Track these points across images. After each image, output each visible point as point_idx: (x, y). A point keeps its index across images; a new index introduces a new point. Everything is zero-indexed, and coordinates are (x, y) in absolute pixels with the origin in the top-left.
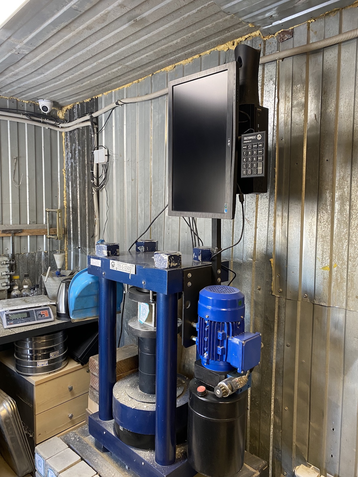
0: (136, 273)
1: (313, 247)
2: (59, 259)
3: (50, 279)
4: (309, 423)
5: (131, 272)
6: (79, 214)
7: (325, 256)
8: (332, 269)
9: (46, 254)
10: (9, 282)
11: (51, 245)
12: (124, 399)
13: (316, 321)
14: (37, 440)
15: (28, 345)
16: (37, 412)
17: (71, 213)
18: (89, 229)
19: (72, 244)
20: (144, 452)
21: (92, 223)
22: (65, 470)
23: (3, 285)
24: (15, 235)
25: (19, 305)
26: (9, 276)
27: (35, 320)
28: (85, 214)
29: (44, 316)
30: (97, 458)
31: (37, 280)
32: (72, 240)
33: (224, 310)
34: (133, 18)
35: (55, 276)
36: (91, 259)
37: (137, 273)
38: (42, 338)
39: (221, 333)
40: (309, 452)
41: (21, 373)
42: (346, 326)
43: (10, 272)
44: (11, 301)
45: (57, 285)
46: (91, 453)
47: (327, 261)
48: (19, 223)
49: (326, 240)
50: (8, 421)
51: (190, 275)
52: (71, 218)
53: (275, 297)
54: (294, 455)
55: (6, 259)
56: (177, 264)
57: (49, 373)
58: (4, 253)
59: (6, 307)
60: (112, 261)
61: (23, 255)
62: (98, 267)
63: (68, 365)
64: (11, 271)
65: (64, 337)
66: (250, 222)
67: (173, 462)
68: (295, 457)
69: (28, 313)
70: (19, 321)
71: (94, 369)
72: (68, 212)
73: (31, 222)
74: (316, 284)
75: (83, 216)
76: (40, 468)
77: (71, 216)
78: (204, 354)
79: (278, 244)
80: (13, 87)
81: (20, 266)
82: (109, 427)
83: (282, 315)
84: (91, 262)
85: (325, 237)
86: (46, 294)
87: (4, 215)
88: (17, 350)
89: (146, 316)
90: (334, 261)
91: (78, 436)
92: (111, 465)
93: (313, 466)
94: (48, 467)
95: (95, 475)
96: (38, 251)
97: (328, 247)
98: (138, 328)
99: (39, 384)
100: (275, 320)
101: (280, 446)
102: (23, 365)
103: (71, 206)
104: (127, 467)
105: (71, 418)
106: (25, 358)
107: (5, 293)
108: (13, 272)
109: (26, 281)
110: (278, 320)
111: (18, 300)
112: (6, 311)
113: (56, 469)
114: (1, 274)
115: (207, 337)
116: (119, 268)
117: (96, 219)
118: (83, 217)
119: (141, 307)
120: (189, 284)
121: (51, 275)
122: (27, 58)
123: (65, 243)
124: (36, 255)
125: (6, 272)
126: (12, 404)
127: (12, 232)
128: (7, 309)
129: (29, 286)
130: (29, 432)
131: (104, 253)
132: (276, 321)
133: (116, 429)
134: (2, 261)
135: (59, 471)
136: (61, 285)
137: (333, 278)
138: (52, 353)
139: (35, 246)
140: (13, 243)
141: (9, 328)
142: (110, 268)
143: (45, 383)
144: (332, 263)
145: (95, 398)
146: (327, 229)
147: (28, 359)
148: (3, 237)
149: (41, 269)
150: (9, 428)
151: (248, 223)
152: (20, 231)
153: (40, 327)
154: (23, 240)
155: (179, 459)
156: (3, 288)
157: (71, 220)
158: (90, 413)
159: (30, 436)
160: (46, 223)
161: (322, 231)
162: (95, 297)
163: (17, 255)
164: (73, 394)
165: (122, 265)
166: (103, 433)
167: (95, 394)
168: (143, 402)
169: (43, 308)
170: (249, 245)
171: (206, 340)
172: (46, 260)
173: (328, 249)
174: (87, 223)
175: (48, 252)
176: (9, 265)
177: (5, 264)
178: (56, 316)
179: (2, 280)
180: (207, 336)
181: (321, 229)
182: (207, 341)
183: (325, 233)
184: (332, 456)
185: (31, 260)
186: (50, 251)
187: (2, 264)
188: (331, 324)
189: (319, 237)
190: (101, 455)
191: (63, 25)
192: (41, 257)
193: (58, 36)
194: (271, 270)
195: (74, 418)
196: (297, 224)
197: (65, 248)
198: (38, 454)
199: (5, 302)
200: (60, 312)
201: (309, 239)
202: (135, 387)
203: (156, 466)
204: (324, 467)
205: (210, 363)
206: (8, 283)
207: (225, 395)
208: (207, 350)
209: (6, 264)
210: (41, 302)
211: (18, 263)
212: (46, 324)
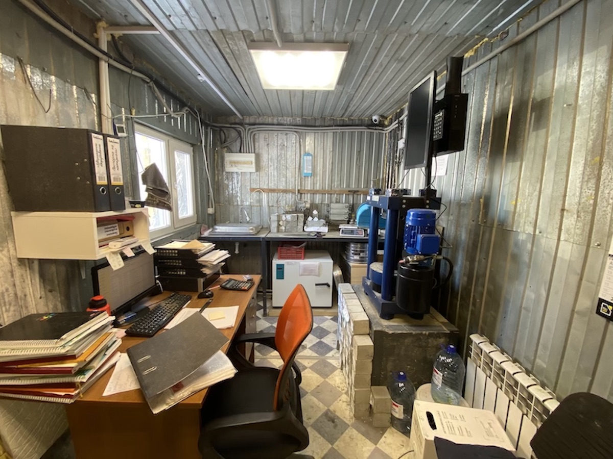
8: (517, 203)
12: (374, 268)
15: (351, 247)
24: (355, 194)
25: (349, 226)
27: (354, 235)
34: (397, 59)
38: (359, 244)
39: (413, 232)
41: (347, 259)
48: (357, 187)
50: (338, 278)
53: (481, 226)
55: (349, 205)
58: (348, 202)
69: (352, 231)
73: (364, 187)
80: (356, 112)
83: (484, 238)
87: (350, 182)
88: (347, 247)
90: (520, 197)
99: (354, 267)
102: (349, 256)
103: (387, 177)
106: (350, 253)
110: (481, 241)
111: (352, 225)
114: (344, 212)
120: (404, 206)
122: (355, 95)
125: (348, 212)
127: (353, 191)
128: (343, 227)
137: (517, 210)
138: (362, 254)
140: (353, 198)
141: (342, 236)
143: (357, 268)
144: (518, 199)
152: (358, 191)
153: (357, 238)
154: (359, 196)
156: (345, 219)
163: (355, 204)
176: (350, 208)
177: (347, 207)
179: (345, 215)
191: (363, 75)
193: (364, 81)
204: (496, 342)
205: (408, 248)
206: (348, 217)
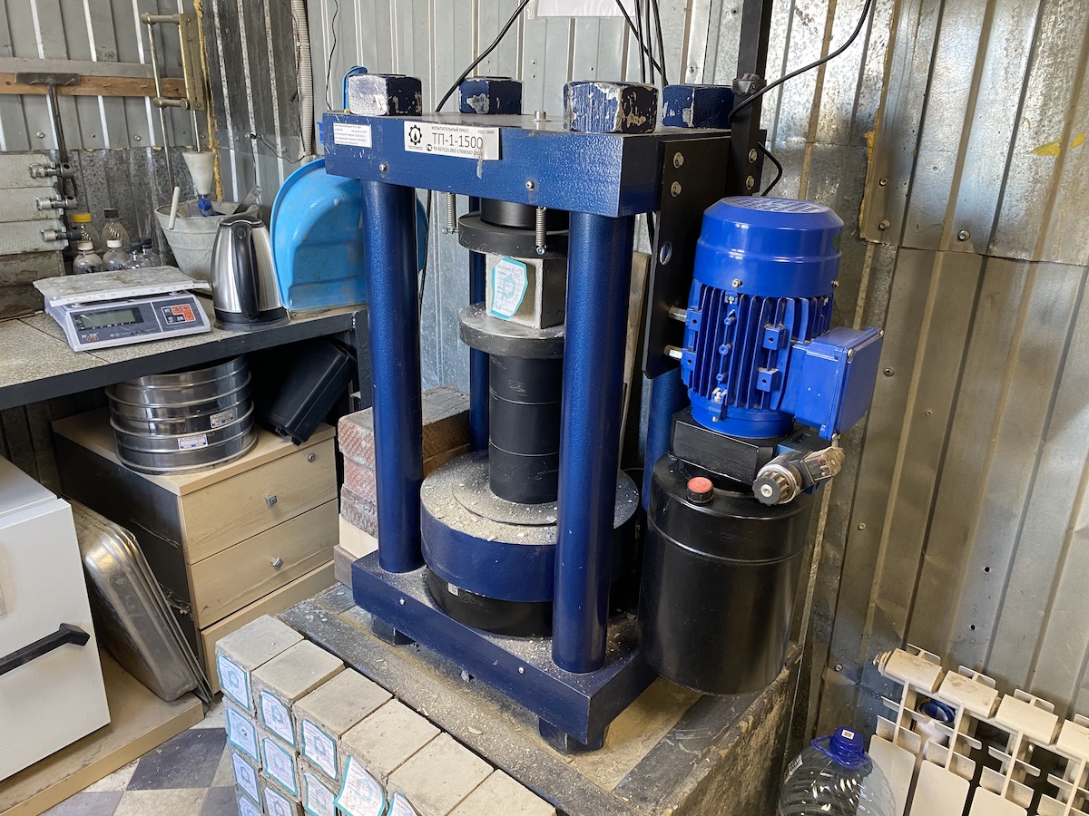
0: (501, 157)
1: (1013, 85)
2: (199, 168)
3: (181, 222)
4: (923, 556)
5: (482, 154)
6: (243, 34)
7: (1050, 113)
8: (1065, 150)
9: (158, 154)
10: (64, 229)
11: (170, 130)
12: (457, 519)
13: (985, 304)
14: (200, 621)
15: (146, 397)
16: (193, 556)
17: (218, 31)
18: (278, 80)
19: (229, 127)
20: (520, 643)
21: (286, 55)
22: (307, 692)
23: (47, 235)
24: (59, 92)
25: (106, 290)
26: (61, 212)
27: (158, 331)
28: (263, 33)
29: (182, 318)
30: (385, 660)
31: (143, 230)
32: (228, 117)
33: (782, 260)
35: (198, 215)
36: (337, 126)
37: (504, 156)
38: (183, 376)
39: (777, 330)
40: (913, 620)
41: (138, 466)
42: (1080, 314)
43: (63, 199)
44: (80, 280)
45: (203, 240)
46: (367, 648)
47: (1056, 127)
48: (65, 55)
49: (1064, 60)
50: (120, 581)
51: (679, 159)
52: (220, 48)
53: (867, 246)
54: (869, 628)
55: (44, 160)
56: (644, 119)
57: (214, 465)
58: (35, 147)
59: (70, 294)
60: (413, 124)
61: (91, 155)
62: (360, 149)
63: (259, 444)
64: (66, 197)
65: (242, 376)
66: (810, 21)
67: (599, 664)
68: (870, 633)
69: (135, 310)
70: (114, 333)
71: (355, 447)
72: (209, 30)
73: (104, 54)
74: (1005, 198)
75: (256, 42)
76: (235, 690)
77: (219, 42)
78: (714, 392)
79: (897, 85)
81: (87, 186)
82: (413, 585)
83: (881, 295)
84: (335, 136)
85: (1063, 50)
86: (172, 262)
87: (16, 26)
88: (117, 408)
89: (516, 298)
90: (1079, 126)
91: (324, 611)
92: (424, 675)
93: (923, 652)
94: (260, 688)
95: (388, 701)
96: (134, 144)
97: (1067, 82)
98: (491, 330)
99: (190, 492)
100: (858, 309)
101: (832, 610)
102: (138, 446)
103: (215, 9)
104: (465, 676)
105: (278, 566)
106: (143, 430)
107: (57, 261)
108: (70, 198)
109: (113, 228)
110: (865, 306)
111: (99, 278)
112: (69, 306)
113: (285, 693)
114: (35, 203)
115: (728, 345)
116: (437, 145)
117: (301, 44)
118: (259, 43)
119: (497, 275)
120: (676, 188)
121: (184, 213)
123: (209, 125)
124: (131, 159)
125: (51, 200)
126: (126, 542)
127: (49, 80)
128: (72, 300)
129: (123, 243)
130: (179, 604)
131: (378, 103)
132: (860, 311)
133: (433, 593)
134: (34, 166)
135: (292, 696)
136: (221, 234)
137: (1065, 177)
138: (215, 416)
139: (124, 129)
140: (57, 116)
141: (89, 352)
142: (407, 149)
143: (206, 490)
144: (1070, 133)
145: (359, 520)
146: (1075, 25)
147: (150, 431)
148: (21, 96)
149: (150, 198)
150: (127, 598)
151: (804, 23)
152: (73, 80)
153: (175, 348)
154: (84, 107)
155: (615, 656)
156: (49, 247)
157: (221, 53)
158: (350, 557)
159: (181, 612)
160: (148, 61)
161: (1056, 31)
162: (349, 248)
163: (73, 153)
164: (277, 515)
165: (447, 134)
166: (396, 603)
167: (359, 511)
168: (511, 524)
169: (175, 298)
170: (800, 94)
171: (724, 353)
172: (160, 172)
173: (1067, 90)
174: (271, 60)
175: (163, 148)
176: (55, 179)
177: (43, 174)
178: (214, 321)
179: (42, 221)
180: (730, 340)
181: (1054, 26)
182: (728, 355)
183: (1064, 38)
184: (973, 627)
185: (118, 170)
186: (169, 147)
187: (34, 175)
188: (1031, 309)
189: (1044, 52)
190: (392, 653)
192: (144, 165)
194: (864, 165)
195: (285, 568)
196: (973, 16)
197: (210, 139)
198: (225, 657)
199: (64, 283)
200: (223, 306)
201: (1006, 61)
202: (480, 486)
203: (560, 674)
204: (948, 651)
205: (730, 415)
206: (60, 231)
207: (785, 498)
208: (724, 381)
209: (47, 175)
210: (169, 282)
211: (81, 177)
212: (190, 339)
